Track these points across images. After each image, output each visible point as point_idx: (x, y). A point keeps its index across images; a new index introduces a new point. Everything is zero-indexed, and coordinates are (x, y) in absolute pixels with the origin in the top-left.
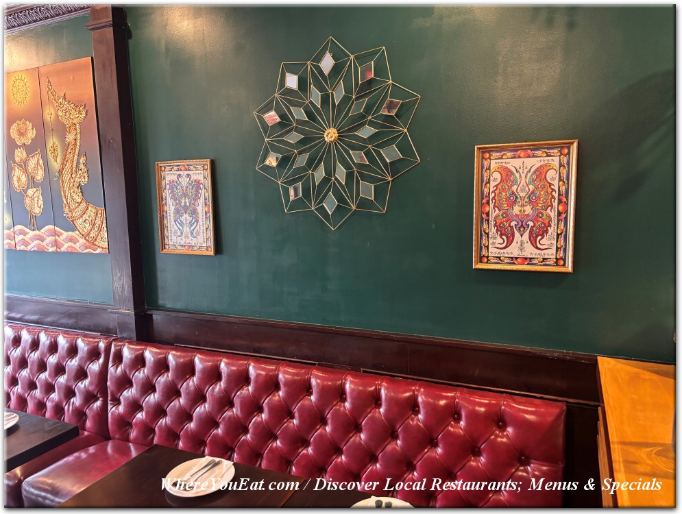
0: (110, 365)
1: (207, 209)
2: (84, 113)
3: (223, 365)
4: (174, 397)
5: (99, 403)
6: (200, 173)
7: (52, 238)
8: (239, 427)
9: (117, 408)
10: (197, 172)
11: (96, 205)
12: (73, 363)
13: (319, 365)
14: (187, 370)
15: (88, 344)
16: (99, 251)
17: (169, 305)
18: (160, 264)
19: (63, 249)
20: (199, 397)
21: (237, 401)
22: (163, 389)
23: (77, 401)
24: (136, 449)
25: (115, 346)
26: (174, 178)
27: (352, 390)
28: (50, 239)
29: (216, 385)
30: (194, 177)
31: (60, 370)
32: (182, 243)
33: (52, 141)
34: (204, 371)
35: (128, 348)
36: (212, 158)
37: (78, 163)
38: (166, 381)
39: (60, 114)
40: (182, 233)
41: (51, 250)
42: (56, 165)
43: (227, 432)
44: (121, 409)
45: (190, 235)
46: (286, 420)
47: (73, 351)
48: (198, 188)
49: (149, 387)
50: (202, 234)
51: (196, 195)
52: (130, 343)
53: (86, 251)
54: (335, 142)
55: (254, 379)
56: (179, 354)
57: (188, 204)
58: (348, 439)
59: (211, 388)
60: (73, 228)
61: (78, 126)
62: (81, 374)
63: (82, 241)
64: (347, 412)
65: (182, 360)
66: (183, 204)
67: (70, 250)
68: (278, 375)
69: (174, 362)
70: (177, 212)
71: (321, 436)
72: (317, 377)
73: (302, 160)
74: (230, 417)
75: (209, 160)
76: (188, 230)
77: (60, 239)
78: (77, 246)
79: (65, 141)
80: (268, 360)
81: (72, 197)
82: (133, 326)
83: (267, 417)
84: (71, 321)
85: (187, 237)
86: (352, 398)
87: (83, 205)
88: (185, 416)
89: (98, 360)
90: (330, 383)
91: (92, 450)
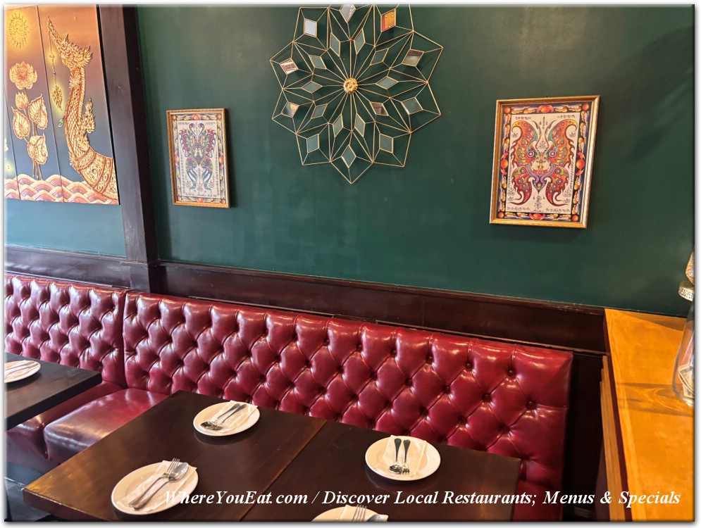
0: (125, 316)
1: (220, 160)
2: (88, 56)
3: (240, 317)
4: (190, 348)
5: (115, 353)
6: (214, 123)
7: (58, 188)
8: (256, 376)
9: (134, 359)
10: (210, 121)
11: (104, 154)
12: (86, 315)
13: (335, 317)
14: (204, 321)
15: (101, 296)
16: (108, 202)
17: (183, 257)
18: (172, 216)
19: (70, 200)
20: (216, 347)
21: (254, 351)
22: (179, 339)
23: (92, 351)
24: (154, 397)
25: (129, 297)
26: (187, 127)
27: (368, 341)
28: (56, 189)
29: (233, 336)
30: (207, 127)
31: (73, 321)
32: (196, 195)
33: (55, 85)
34: (221, 322)
35: (143, 300)
36: (226, 108)
37: (84, 109)
38: (182, 332)
39: (63, 56)
40: (195, 185)
41: (57, 200)
42: (60, 111)
43: (245, 380)
44: (138, 359)
45: (203, 187)
46: (303, 369)
47: (86, 302)
48: (211, 138)
49: (165, 338)
50: (215, 186)
51: (210, 146)
52: (144, 295)
53: (95, 202)
54: (354, 93)
55: (272, 330)
56: (194, 305)
57: (201, 155)
58: (363, 386)
59: (228, 339)
60: (80, 178)
61: (82, 69)
62: (95, 325)
63: (90, 191)
64: (363, 361)
65: (198, 312)
66: (196, 155)
67: (77, 201)
68: (295, 326)
69: (190, 314)
70: (190, 163)
71: (337, 383)
72: (334, 328)
73: (320, 111)
74: (248, 367)
75: (223, 109)
76: (202, 182)
77: (67, 189)
78: (85, 196)
79: (69, 86)
80: (284, 313)
81: (78, 145)
82: (147, 278)
83: (285, 365)
84: (80, 273)
85: (200, 189)
86: (368, 347)
87: (91, 154)
88: (203, 365)
89: (112, 311)
90: (346, 334)
91: (109, 398)
